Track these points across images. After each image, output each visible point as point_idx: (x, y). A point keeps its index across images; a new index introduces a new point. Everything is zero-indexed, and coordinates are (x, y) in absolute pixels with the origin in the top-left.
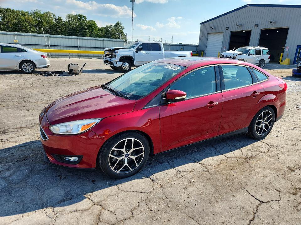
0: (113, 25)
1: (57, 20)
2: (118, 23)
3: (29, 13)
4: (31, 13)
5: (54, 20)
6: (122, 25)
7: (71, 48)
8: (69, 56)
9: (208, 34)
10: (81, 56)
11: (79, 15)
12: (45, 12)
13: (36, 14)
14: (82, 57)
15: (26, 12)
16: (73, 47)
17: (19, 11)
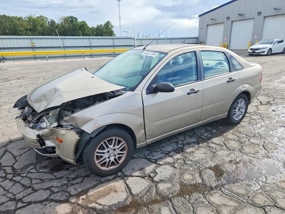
0: (103, 24)
1: (50, 23)
2: (108, 22)
3: (23, 18)
4: (25, 18)
5: (47, 23)
6: (112, 24)
7: (84, 48)
8: (84, 56)
9: (207, 25)
10: (93, 55)
11: (70, 17)
12: (38, 16)
13: (30, 18)
14: (94, 57)
15: (20, 18)
16: (85, 47)
17: (13, 17)
